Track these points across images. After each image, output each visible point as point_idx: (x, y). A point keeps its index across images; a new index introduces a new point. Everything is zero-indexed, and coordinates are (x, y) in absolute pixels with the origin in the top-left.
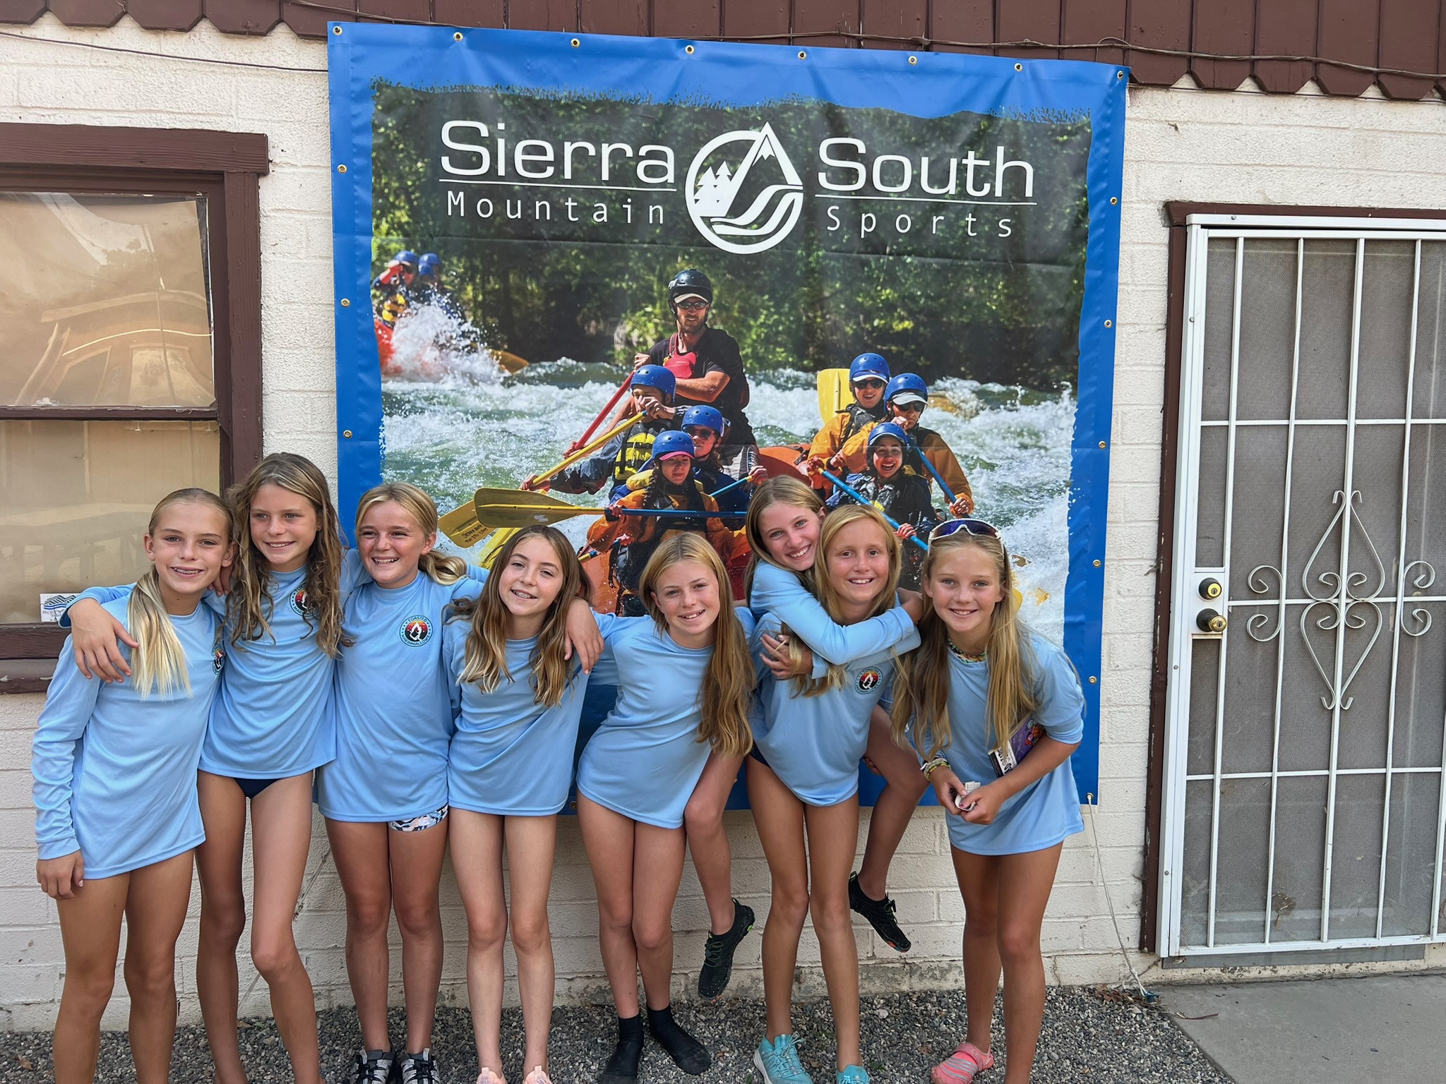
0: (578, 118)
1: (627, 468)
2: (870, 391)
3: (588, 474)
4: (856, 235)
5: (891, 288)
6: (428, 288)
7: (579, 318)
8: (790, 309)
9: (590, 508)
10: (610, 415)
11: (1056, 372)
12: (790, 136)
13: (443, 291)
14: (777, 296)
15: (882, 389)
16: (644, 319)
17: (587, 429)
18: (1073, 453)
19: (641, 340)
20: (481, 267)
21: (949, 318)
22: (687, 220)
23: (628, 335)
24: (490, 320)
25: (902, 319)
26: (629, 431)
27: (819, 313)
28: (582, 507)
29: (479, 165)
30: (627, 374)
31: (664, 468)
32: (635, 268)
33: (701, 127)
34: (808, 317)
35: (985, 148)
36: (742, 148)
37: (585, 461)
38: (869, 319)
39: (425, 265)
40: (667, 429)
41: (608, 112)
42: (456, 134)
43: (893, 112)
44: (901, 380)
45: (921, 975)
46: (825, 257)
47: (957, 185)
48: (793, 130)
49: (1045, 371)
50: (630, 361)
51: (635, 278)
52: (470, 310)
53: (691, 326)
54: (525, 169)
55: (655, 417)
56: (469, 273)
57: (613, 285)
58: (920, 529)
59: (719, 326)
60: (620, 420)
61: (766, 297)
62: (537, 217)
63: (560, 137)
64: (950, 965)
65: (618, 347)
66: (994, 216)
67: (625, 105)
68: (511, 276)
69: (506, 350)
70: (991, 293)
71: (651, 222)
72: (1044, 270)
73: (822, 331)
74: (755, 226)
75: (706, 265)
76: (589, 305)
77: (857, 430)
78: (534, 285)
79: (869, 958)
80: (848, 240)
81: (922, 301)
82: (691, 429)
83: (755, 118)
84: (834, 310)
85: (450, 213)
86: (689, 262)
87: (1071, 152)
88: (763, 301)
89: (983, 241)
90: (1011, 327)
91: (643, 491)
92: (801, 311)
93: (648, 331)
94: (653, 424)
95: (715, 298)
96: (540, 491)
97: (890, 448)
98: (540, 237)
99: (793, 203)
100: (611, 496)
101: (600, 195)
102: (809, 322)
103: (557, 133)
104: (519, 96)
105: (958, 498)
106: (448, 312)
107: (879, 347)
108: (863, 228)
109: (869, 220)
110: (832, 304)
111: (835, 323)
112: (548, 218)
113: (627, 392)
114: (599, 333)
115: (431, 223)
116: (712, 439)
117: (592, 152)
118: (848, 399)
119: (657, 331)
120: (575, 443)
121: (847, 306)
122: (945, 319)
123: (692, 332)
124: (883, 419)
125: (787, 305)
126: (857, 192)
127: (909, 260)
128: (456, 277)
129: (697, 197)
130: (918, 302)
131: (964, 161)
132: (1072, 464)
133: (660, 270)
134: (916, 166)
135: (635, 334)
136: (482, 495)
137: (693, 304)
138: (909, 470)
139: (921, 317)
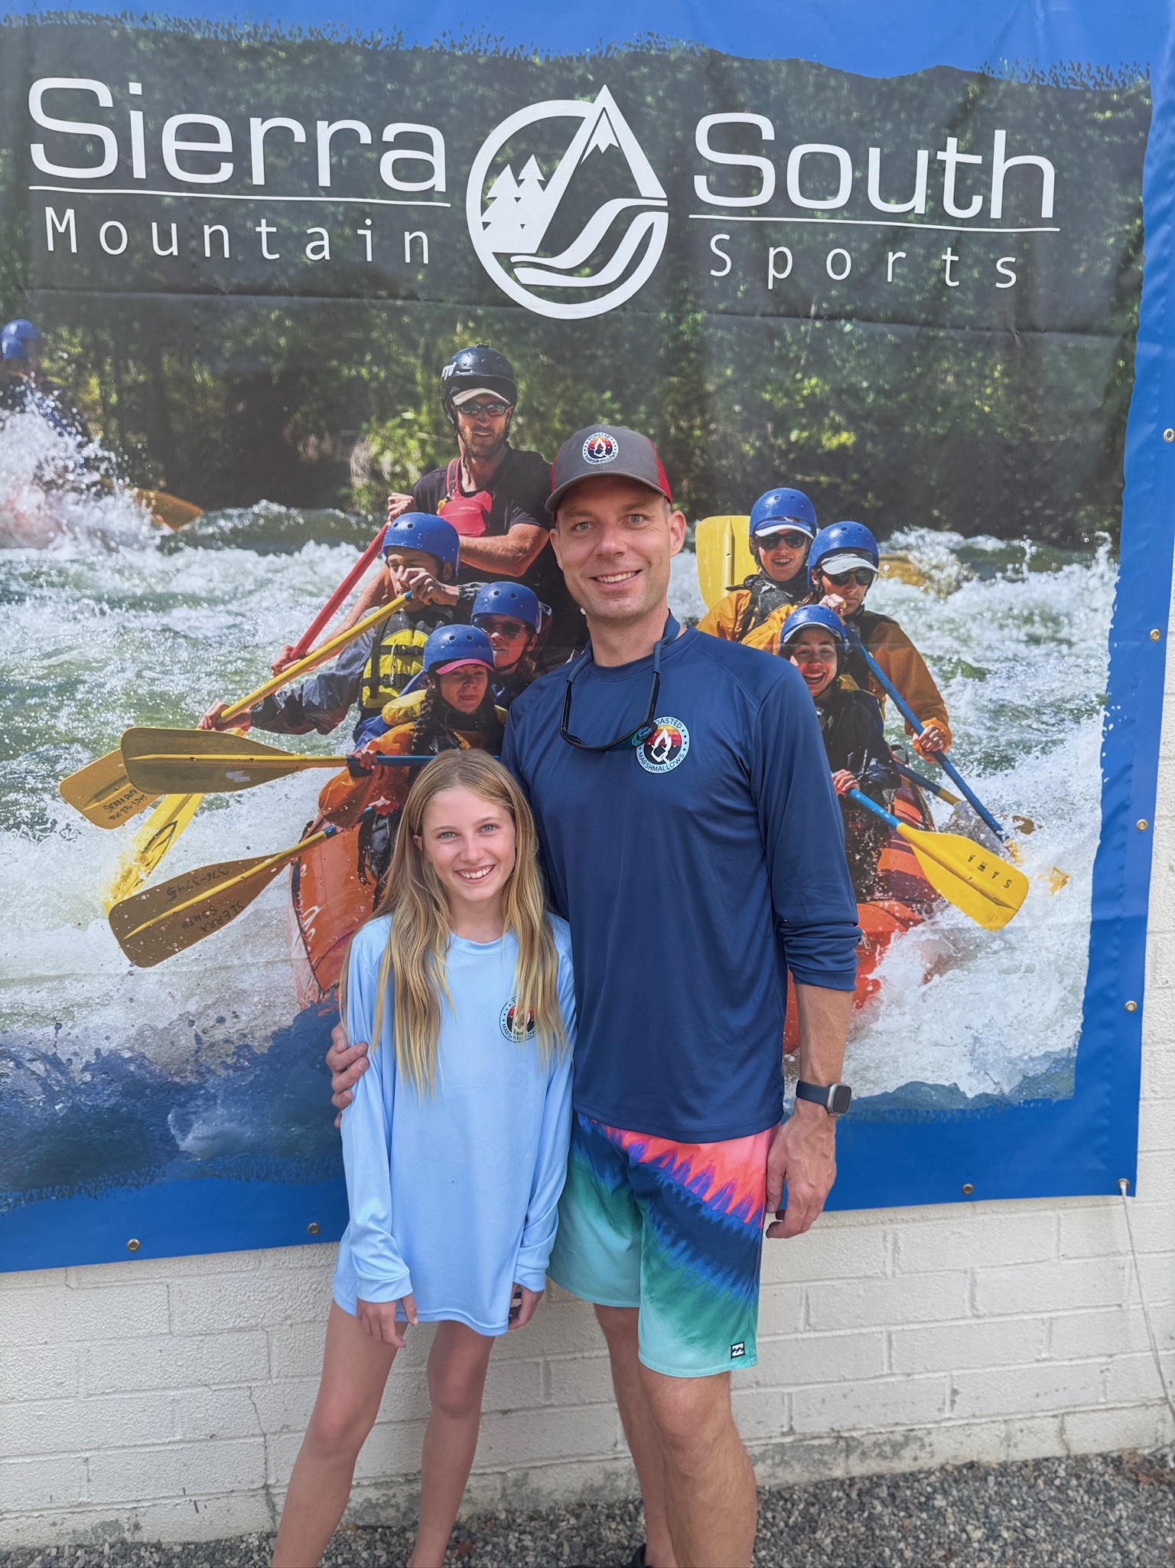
0: (272, 75)
1: (382, 689)
2: (784, 552)
3: (316, 701)
4: (759, 284)
5: (820, 376)
6: (20, 382)
7: (287, 432)
8: (649, 415)
9: (322, 756)
10: (348, 599)
11: (1088, 515)
12: (644, 110)
13: (46, 388)
14: (627, 392)
15: (803, 549)
16: (400, 432)
17: (311, 623)
18: (1111, 650)
19: (398, 469)
20: (112, 344)
21: (913, 427)
22: (470, 258)
23: (375, 461)
24: (132, 438)
25: (837, 429)
26: (384, 627)
27: (698, 421)
28: (308, 755)
29: (98, 160)
30: (376, 529)
31: (444, 686)
32: (383, 341)
33: (490, 93)
34: (679, 429)
35: (974, 133)
36: (562, 130)
37: (309, 678)
38: (782, 429)
39: (12, 340)
40: (448, 622)
41: (326, 64)
42: (53, 103)
43: (820, 67)
44: (835, 533)
45: (864, 1453)
46: (706, 324)
47: (928, 197)
48: (649, 99)
49: (1069, 514)
50: (380, 506)
51: (382, 359)
52: (97, 421)
53: (482, 446)
54: (182, 167)
55: (426, 602)
56: (92, 354)
57: (346, 372)
58: (865, 778)
59: (529, 447)
60: (367, 607)
61: (608, 395)
62: (208, 254)
63: (242, 108)
64: (906, 1438)
65: (359, 482)
66: (987, 253)
67: (356, 50)
68: (166, 359)
69: (162, 490)
70: (982, 385)
71: (408, 260)
72: (1070, 345)
73: (703, 451)
74: (587, 270)
75: (504, 339)
76: (304, 408)
77: (763, 618)
78: (206, 375)
79: (783, 1434)
80: (745, 292)
81: (870, 398)
82: (487, 621)
83: (583, 78)
84: (723, 414)
85: (51, 248)
86: (474, 333)
87: (1117, 139)
88: (603, 403)
89: (970, 296)
90: (1015, 442)
91: (410, 726)
92: (668, 417)
93: (409, 454)
94: (423, 614)
95: (521, 397)
96: (234, 731)
97: (817, 647)
98: (212, 290)
99: (652, 227)
100: (357, 735)
101: (318, 214)
102: (681, 436)
103: (237, 100)
104: (166, 33)
105: (927, 726)
106: (57, 423)
107: (799, 477)
108: (772, 272)
109: (781, 258)
110: (719, 406)
111: (725, 436)
112: (227, 255)
113: (376, 561)
114: (323, 458)
115: (18, 266)
116: (521, 638)
117: (300, 136)
118: (748, 566)
119: (424, 453)
120: (290, 649)
121: (745, 408)
122: (907, 429)
123: (485, 456)
124: (806, 600)
125: (643, 408)
126: (761, 210)
127: (848, 328)
128: (69, 362)
129: (486, 218)
130: (862, 400)
131: (941, 155)
132: (1111, 667)
133: (427, 346)
134: (860, 163)
135: (387, 459)
136: (133, 740)
137: (484, 406)
138: (848, 683)
139: (869, 426)
